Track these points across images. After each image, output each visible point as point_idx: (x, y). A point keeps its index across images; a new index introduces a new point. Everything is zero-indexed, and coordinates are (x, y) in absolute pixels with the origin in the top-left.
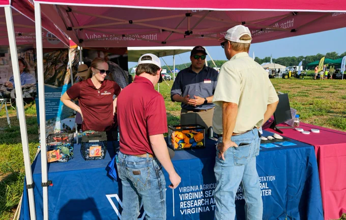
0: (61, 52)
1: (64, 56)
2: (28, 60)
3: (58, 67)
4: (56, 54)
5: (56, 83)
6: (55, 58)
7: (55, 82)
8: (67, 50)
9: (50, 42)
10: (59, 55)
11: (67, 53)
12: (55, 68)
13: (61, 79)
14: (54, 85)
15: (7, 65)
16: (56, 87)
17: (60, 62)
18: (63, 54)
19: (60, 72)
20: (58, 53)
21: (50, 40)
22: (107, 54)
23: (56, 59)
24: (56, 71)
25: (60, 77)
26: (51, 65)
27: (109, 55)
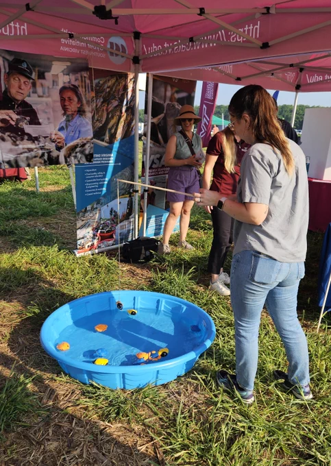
0: (117, 80)
1: (121, 87)
2: (84, 90)
3: (111, 107)
4: (110, 84)
5: (107, 138)
6: (108, 90)
7: (104, 134)
8: (126, 76)
9: (111, 57)
10: (114, 84)
11: (124, 83)
12: (107, 110)
13: (113, 131)
14: (103, 140)
15: (49, 96)
16: (106, 144)
17: (114, 98)
18: (119, 84)
19: (112, 117)
20: (113, 80)
21: (112, 54)
22: (175, 89)
23: (109, 92)
24: (108, 114)
25: (113, 126)
26: (103, 103)
27: (177, 92)
